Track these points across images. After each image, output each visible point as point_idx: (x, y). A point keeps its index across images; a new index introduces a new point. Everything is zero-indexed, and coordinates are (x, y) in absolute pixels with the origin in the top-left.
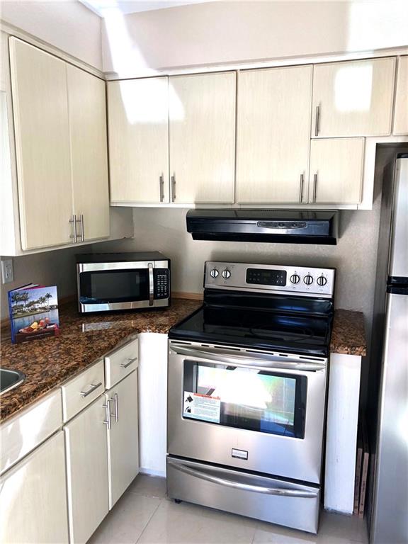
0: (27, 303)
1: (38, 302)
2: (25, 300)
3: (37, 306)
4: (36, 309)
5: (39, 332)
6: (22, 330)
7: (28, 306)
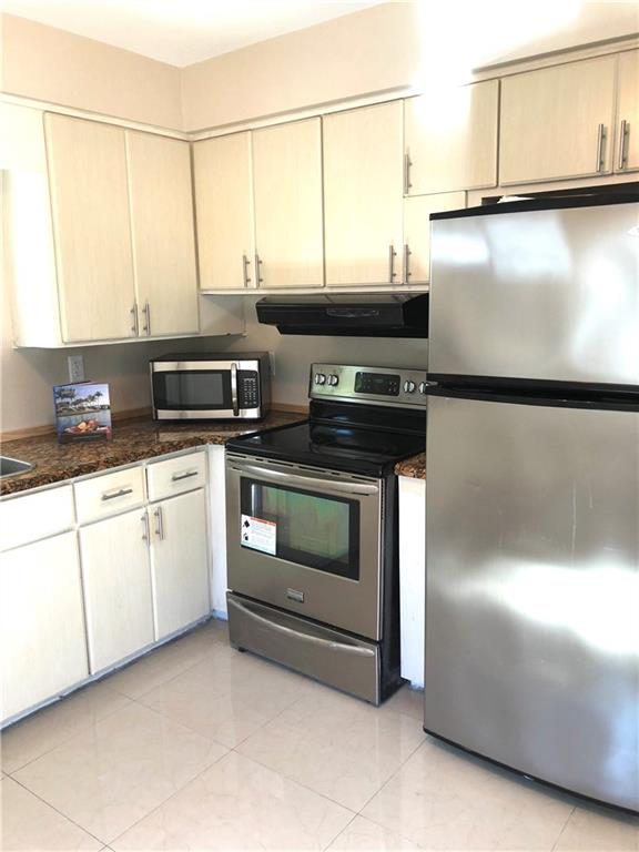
0: (74, 400)
1: (86, 400)
2: (72, 397)
3: (85, 404)
4: (84, 408)
5: (88, 433)
6: (68, 429)
7: (75, 404)
